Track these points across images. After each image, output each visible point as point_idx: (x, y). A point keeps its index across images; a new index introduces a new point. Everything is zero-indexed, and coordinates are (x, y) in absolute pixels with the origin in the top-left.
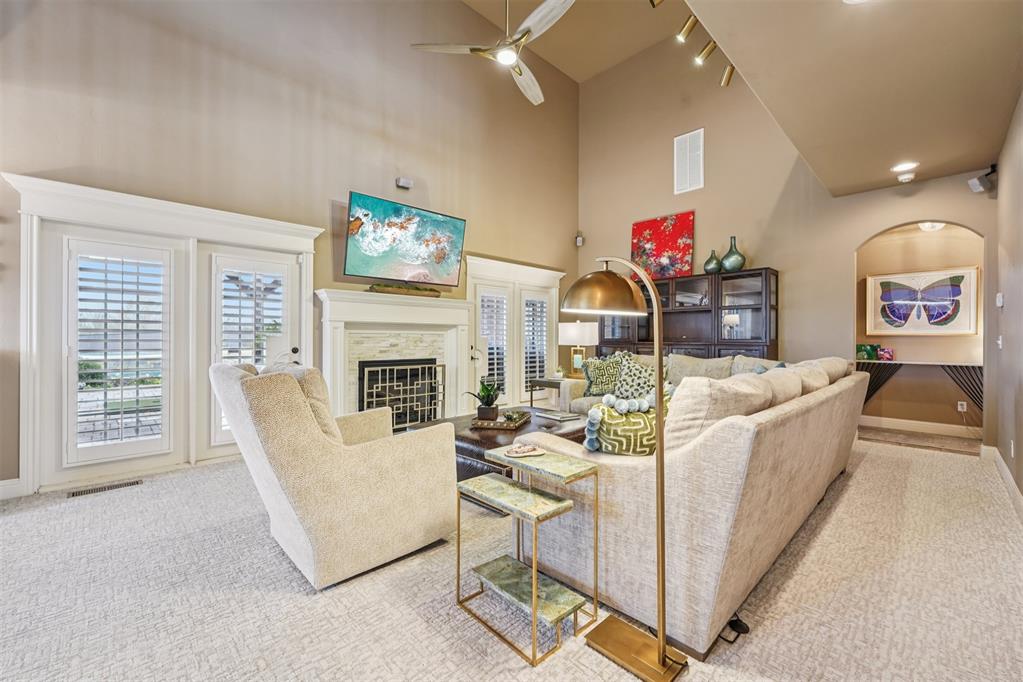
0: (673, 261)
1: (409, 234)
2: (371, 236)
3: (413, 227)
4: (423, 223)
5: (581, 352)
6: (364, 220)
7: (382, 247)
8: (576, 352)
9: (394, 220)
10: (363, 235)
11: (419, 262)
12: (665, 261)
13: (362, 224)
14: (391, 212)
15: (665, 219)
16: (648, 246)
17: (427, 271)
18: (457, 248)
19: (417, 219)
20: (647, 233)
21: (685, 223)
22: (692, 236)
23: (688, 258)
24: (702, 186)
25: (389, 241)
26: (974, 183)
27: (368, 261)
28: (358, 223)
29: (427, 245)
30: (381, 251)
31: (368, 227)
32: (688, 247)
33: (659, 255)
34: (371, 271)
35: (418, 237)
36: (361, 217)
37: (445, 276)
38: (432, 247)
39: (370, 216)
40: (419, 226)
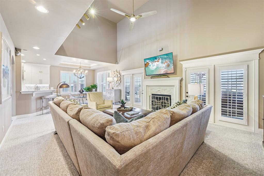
1: (160, 62)
2: (152, 65)
3: (160, 61)
4: (162, 59)
6: (149, 62)
7: (155, 67)
9: (156, 60)
10: (150, 66)
11: (164, 68)
13: (149, 63)
14: (154, 59)
17: (166, 70)
18: (171, 62)
25: (156, 65)
27: (153, 71)
28: (148, 63)
29: (165, 64)
30: (155, 68)
31: (150, 64)
34: (154, 73)
35: (162, 63)
36: (148, 62)
37: (171, 69)
38: (166, 64)
39: (150, 61)
40: (161, 60)
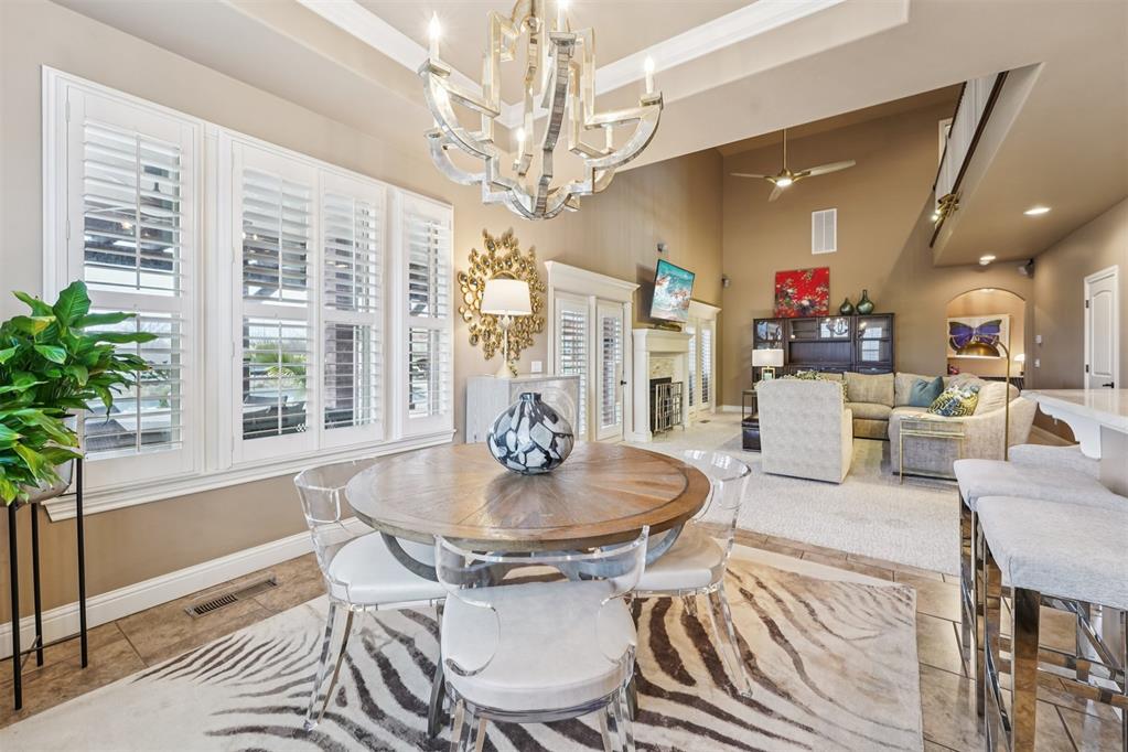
0: (813, 304)
3: (666, 284)
4: (673, 280)
5: (771, 371)
8: (766, 371)
11: (671, 309)
12: (805, 303)
15: (804, 272)
16: (790, 291)
19: (669, 278)
20: (789, 281)
21: (821, 276)
22: (827, 286)
23: (825, 302)
24: (835, 250)
26: (1022, 269)
29: (677, 297)
32: (825, 295)
33: (800, 299)
35: (670, 291)
38: (680, 298)
40: (670, 283)
